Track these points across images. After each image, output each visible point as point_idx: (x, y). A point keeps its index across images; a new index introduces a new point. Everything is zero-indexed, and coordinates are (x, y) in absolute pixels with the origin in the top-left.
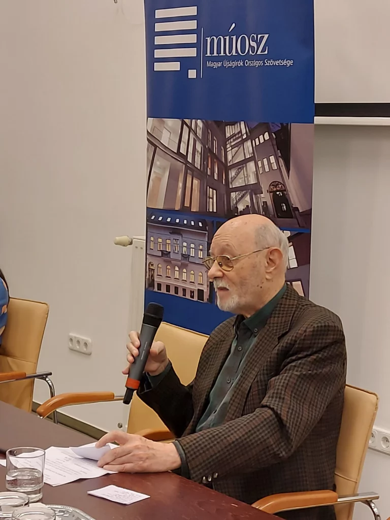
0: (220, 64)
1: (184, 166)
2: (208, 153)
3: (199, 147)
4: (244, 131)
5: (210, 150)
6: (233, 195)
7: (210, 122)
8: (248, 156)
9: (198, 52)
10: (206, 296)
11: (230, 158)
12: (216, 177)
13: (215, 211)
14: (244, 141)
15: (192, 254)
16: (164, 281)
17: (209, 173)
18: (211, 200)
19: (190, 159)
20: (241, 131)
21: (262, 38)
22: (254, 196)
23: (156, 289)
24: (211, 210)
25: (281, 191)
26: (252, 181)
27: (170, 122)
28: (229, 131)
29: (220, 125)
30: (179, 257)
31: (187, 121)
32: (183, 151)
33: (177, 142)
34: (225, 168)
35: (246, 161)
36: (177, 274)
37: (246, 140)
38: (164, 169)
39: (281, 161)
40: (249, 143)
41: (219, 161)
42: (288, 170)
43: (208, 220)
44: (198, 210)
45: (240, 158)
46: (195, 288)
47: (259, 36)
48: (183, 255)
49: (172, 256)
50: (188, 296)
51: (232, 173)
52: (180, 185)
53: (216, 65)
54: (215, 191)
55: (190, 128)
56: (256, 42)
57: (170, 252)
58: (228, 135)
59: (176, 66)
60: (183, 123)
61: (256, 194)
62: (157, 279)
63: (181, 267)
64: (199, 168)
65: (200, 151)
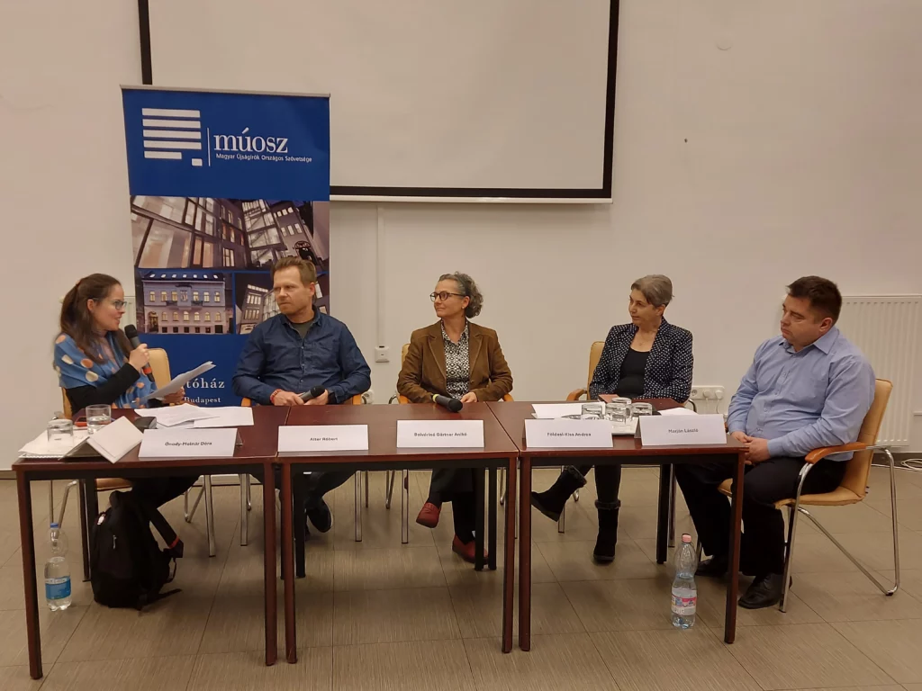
0: (232, 157)
1: (190, 234)
2: (220, 223)
3: (210, 218)
4: (263, 206)
5: (226, 222)
6: (254, 253)
7: (223, 199)
8: (268, 224)
9: (205, 146)
10: (225, 330)
11: (248, 225)
12: (232, 240)
13: (233, 265)
14: (263, 214)
15: (206, 299)
16: (170, 325)
17: (224, 237)
18: (228, 258)
19: (198, 227)
20: (260, 207)
21: (281, 141)
22: (277, 253)
23: (160, 332)
24: (228, 265)
25: (308, 248)
26: (274, 241)
27: (172, 200)
28: (246, 207)
29: (236, 203)
30: (189, 304)
31: (192, 199)
32: (189, 221)
33: (181, 214)
34: (244, 234)
35: (266, 228)
36: (186, 317)
37: (265, 213)
38: (167, 237)
39: (305, 227)
40: (269, 215)
41: (236, 229)
42: (312, 233)
43: (225, 273)
44: (212, 266)
45: (260, 225)
46: (212, 325)
47: (278, 139)
48: (194, 302)
49: (179, 304)
50: (203, 332)
51: (252, 238)
52: (187, 248)
53: (227, 157)
54: (232, 252)
55: (197, 205)
56: (275, 143)
57: (176, 302)
58: (245, 209)
59: (178, 156)
60: (188, 200)
61: (279, 251)
62: (161, 324)
63: (192, 312)
64: (211, 234)
65: (211, 221)
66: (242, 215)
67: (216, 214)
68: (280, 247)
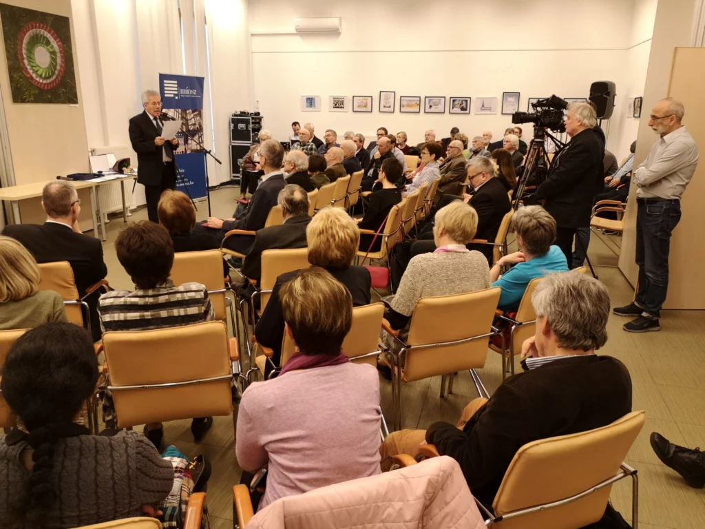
4: (191, 111)
5: (183, 117)
6: (189, 127)
7: (182, 109)
8: (192, 117)
10: (184, 152)
11: (188, 118)
12: (185, 122)
29: (185, 110)
40: (193, 114)
42: (201, 119)
46: (181, 151)
47: (194, 90)
51: (189, 122)
53: (183, 96)
54: (185, 126)
58: (187, 112)
59: (172, 96)
60: (175, 110)
65: (180, 117)
66: (186, 114)
67: (181, 114)
68: (195, 124)
